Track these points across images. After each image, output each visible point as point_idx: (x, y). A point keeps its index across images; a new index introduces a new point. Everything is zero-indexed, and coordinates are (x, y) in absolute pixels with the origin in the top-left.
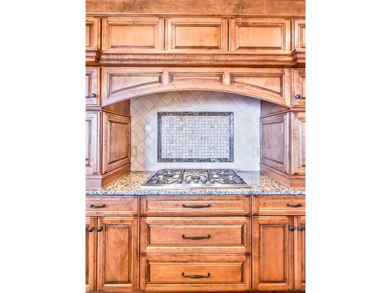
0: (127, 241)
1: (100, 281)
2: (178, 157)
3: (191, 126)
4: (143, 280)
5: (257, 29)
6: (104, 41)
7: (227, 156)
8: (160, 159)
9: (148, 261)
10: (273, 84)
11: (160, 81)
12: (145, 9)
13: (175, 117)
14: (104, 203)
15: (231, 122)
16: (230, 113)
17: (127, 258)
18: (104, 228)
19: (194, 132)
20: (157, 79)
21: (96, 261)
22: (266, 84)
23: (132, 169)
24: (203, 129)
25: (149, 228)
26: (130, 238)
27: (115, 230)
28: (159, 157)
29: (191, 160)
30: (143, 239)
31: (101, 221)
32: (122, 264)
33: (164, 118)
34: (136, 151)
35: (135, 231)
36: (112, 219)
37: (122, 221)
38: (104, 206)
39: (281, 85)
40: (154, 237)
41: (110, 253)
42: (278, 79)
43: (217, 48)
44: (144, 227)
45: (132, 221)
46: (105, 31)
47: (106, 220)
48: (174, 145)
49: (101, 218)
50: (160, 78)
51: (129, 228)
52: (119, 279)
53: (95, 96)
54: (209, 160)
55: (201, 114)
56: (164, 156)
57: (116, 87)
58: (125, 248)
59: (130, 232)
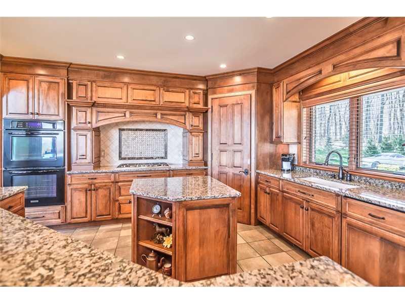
0: (108, 194)
1: (93, 215)
2: (132, 156)
3: (141, 137)
4: (117, 213)
5: (174, 93)
6: (94, 94)
7: (163, 155)
8: (121, 158)
9: (119, 204)
10: (181, 119)
11: (125, 116)
12: (116, 79)
13: (130, 132)
14: (95, 177)
15: (166, 135)
16: (165, 130)
17: (108, 203)
18: (96, 190)
19: (143, 141)
20: (123, 115)
21: (91, 206)
22: (178, 119)
23: (101, 165)
24: (149, 139)
25: (120, 188)
26: (110, 193)
27: (102, 190)
28: (120, 156)
29: (141, 158)
30: (117, 193)
31: (94, 186)
32: (106, 206)
33: (123, 133)
34: (104, 154)
35: (112, 189)
36: (100, 184)
37: (105, 185)
38: (95, 179)
39: (185, 120)
40: (123, 192)
41: (99, 202)
42: (183, 117)
43: (154, 101)
44: (117, 188)
45: (111, 185)
46: (94, 89)
47: (97, 185)
48: (130, 149)
49: (94, 184)
50: (125, 114)
51: (110, 189)
52: (104, 214)
53: (89, 123)
54: (152, 158)
55: (147, 130)
56: (123, 156)
57: (100, 118)
58: (108, 198)
59: (110, 190)
